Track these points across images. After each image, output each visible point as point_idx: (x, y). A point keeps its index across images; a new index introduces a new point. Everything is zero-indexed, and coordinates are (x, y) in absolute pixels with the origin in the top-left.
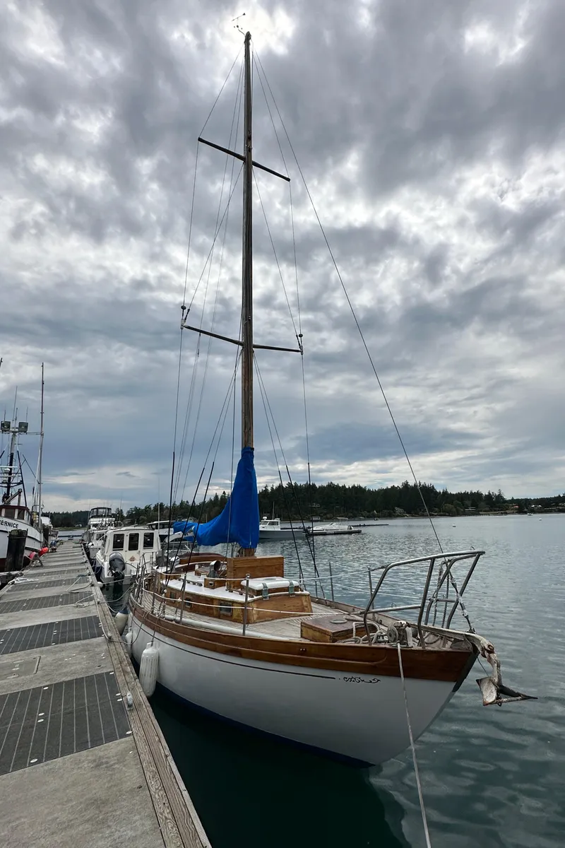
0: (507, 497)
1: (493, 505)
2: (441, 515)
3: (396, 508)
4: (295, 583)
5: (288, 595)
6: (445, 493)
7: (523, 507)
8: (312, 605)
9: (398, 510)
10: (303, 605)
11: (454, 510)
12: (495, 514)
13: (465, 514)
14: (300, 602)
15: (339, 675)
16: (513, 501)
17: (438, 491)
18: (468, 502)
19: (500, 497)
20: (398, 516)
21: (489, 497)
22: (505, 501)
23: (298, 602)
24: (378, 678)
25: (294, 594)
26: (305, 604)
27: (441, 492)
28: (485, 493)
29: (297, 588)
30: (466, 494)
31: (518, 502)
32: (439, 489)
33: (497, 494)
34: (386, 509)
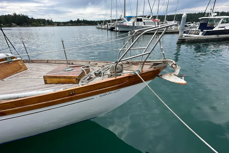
0: (54, 21)
1: (50, 23)
2: (32, 26)
3: (12, 23)
4: (10, 55)
5: (8, 62)
6: (32, 19)
7: (59, 24)
8: (25, 64)
9: (14, 24)
10: (20, 65)
11: (37, 24)
12: (50, 26)
13: (41, 26)
14: (17, 64)
15: (98, 96)
16: (55, 22)
17: (29, 17)
18: (41, 22)
19: (51, 21)
20: (14, 26)
21: (48, 21)
22: (53, 22)
23: (16, 64)
24: (119, 89)
25: (12, 61)
26: (21, 65)
27: (31, 18)
28: (47, 19)
29: (12, 58)
30: (40, 19)
31: (57, 23)
32: (30, 17)
33: (51, 20)
34: (7, 23)
